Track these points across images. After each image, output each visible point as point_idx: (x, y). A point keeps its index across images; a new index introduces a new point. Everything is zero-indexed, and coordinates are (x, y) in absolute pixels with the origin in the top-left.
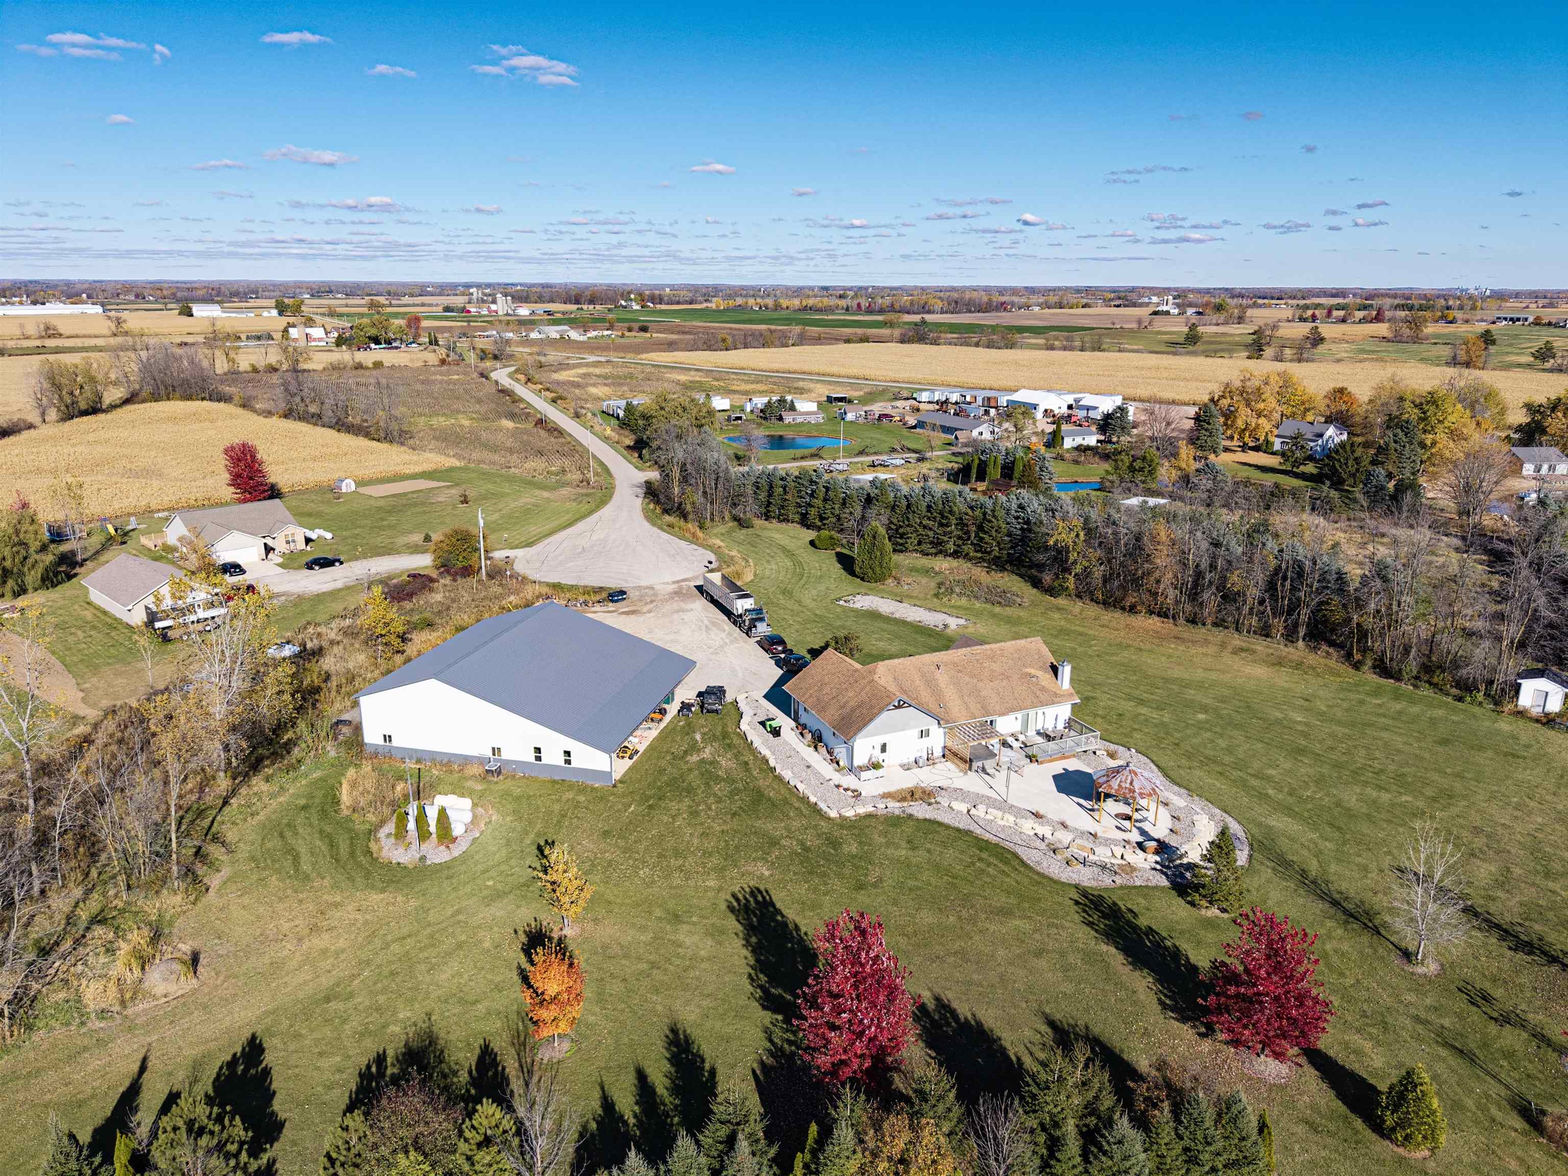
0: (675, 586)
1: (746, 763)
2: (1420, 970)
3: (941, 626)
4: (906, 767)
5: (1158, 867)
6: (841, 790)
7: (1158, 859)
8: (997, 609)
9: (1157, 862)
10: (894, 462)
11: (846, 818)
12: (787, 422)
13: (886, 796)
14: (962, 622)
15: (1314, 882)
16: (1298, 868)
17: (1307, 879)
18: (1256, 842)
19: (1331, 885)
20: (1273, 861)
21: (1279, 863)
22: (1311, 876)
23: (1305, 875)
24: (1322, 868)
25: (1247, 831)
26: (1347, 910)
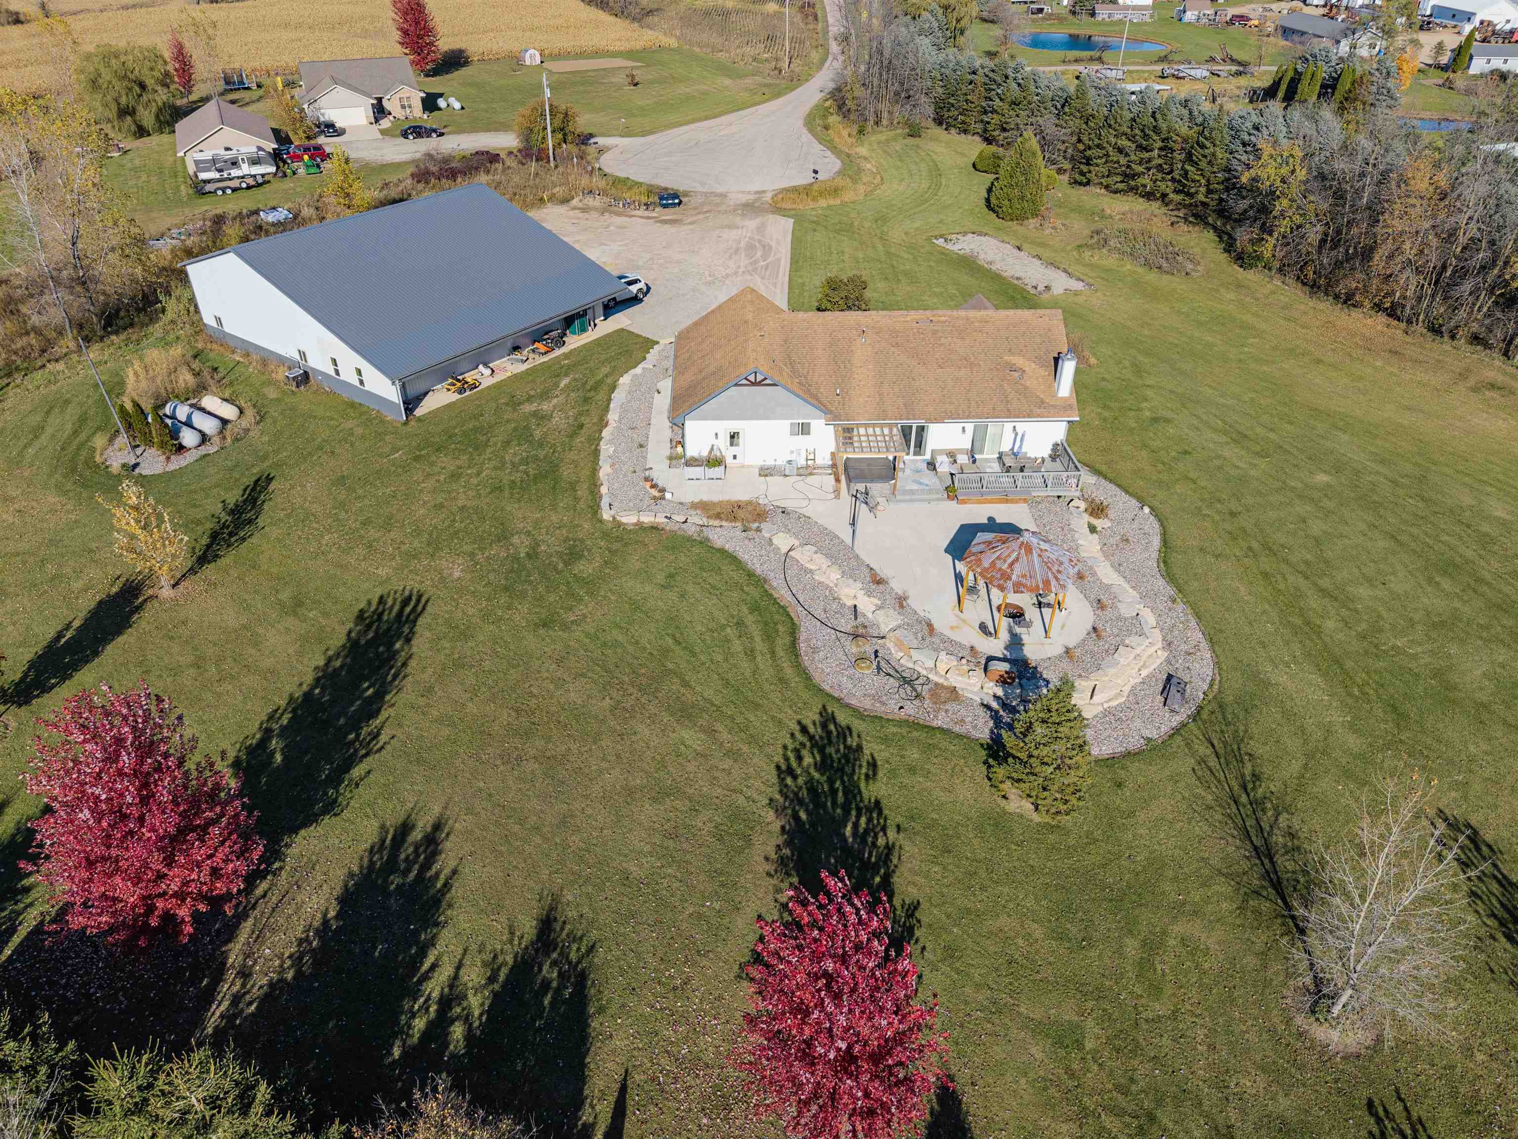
0: (752, 197)
1: (581, 426)
2: (1321, 1033)
3: (1041, 288)
4: (766, 472)
5: (995, 705)
6: (648, 484)
7: (1000, 692)
8: (1152, 277)
9: (995, 697)
10: (1192, 72)
11: (619, 524)
12: (1099, 18)
13: (703, 507)
14: (1078, 286)
15: (1257, 805)
16: (1250, 768)
17: (1248, 795)
18: (1214, 705)
19: (1285, 815)
20: (1213, 746)
21: (1221, 752)
22: (1260, 791)
23: (1250, 786)
24: (1298, 778)
25: (1217, 682)
26: (1276, 872)
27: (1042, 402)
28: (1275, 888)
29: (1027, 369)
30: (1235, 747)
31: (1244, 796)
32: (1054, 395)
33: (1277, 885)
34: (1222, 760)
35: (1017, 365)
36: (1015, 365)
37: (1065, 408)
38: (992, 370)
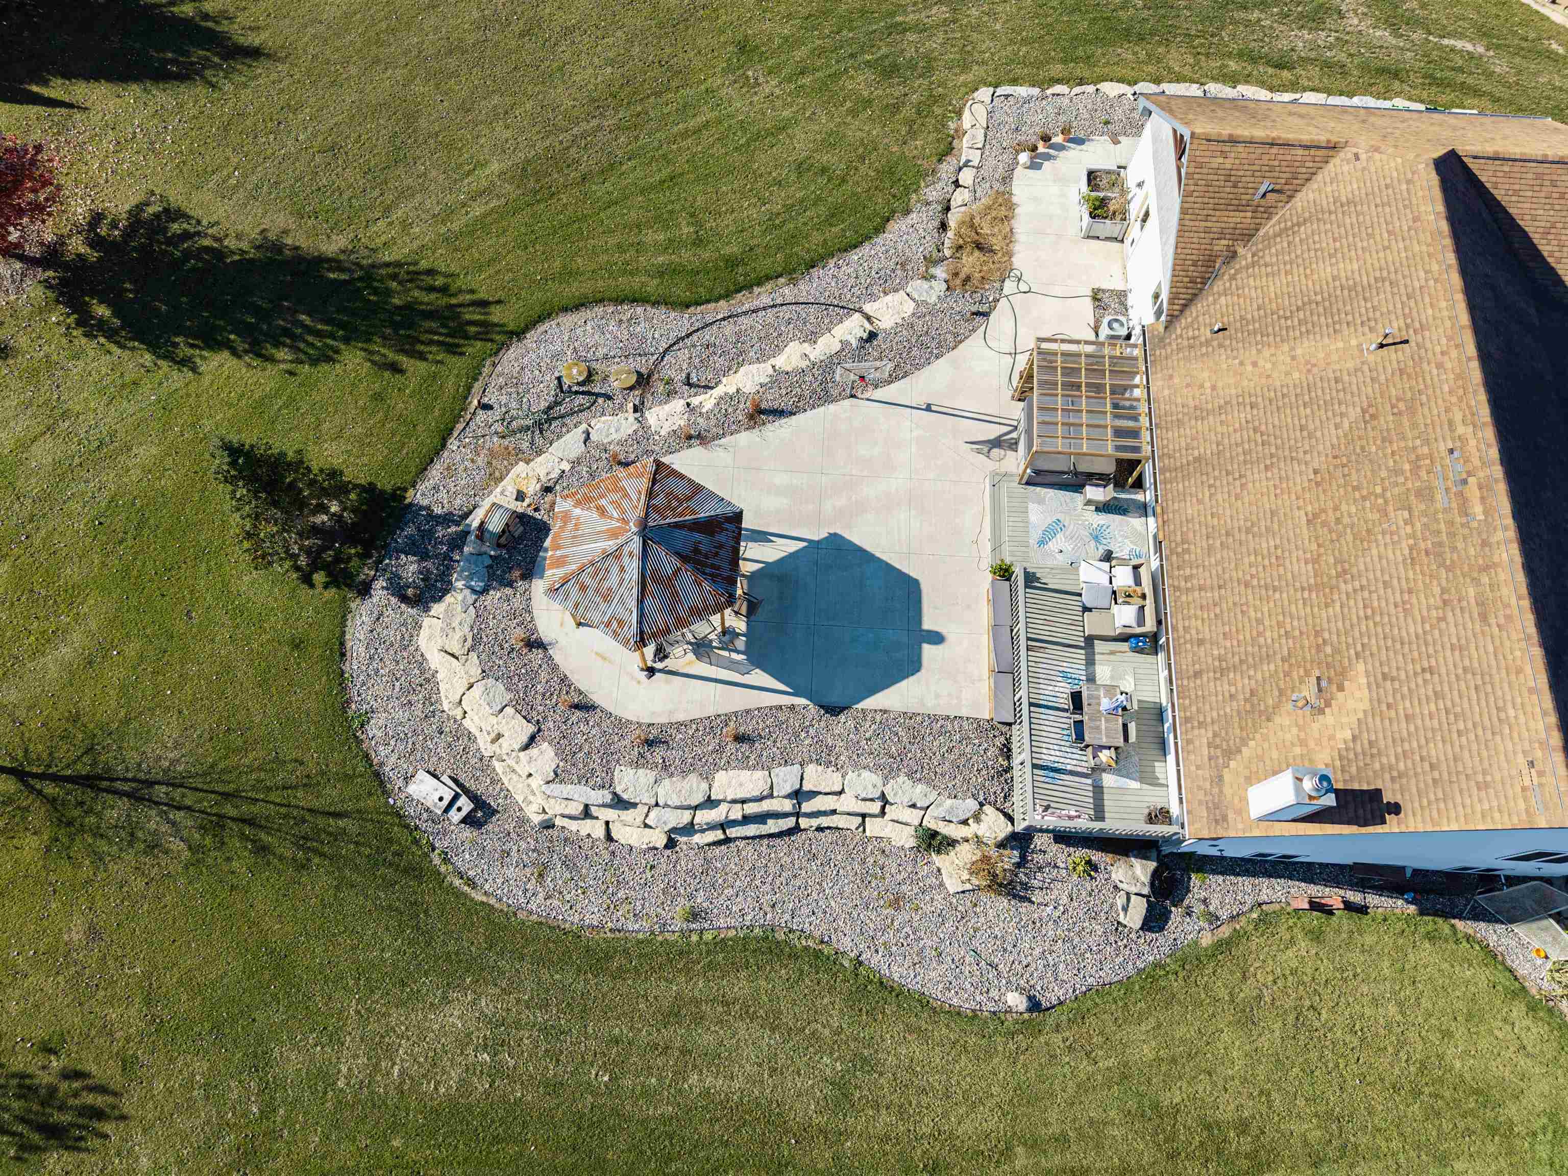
15: (215, 823)
23: (247, 830)
26: (107, 791)
27: (1230, 754)
28: (87, 777)
29: (1329, 718)
33: (89, 781)
35: (1340, 695)
36: (1341, 688)
37: (1216, 807)
38: (1317, 634)
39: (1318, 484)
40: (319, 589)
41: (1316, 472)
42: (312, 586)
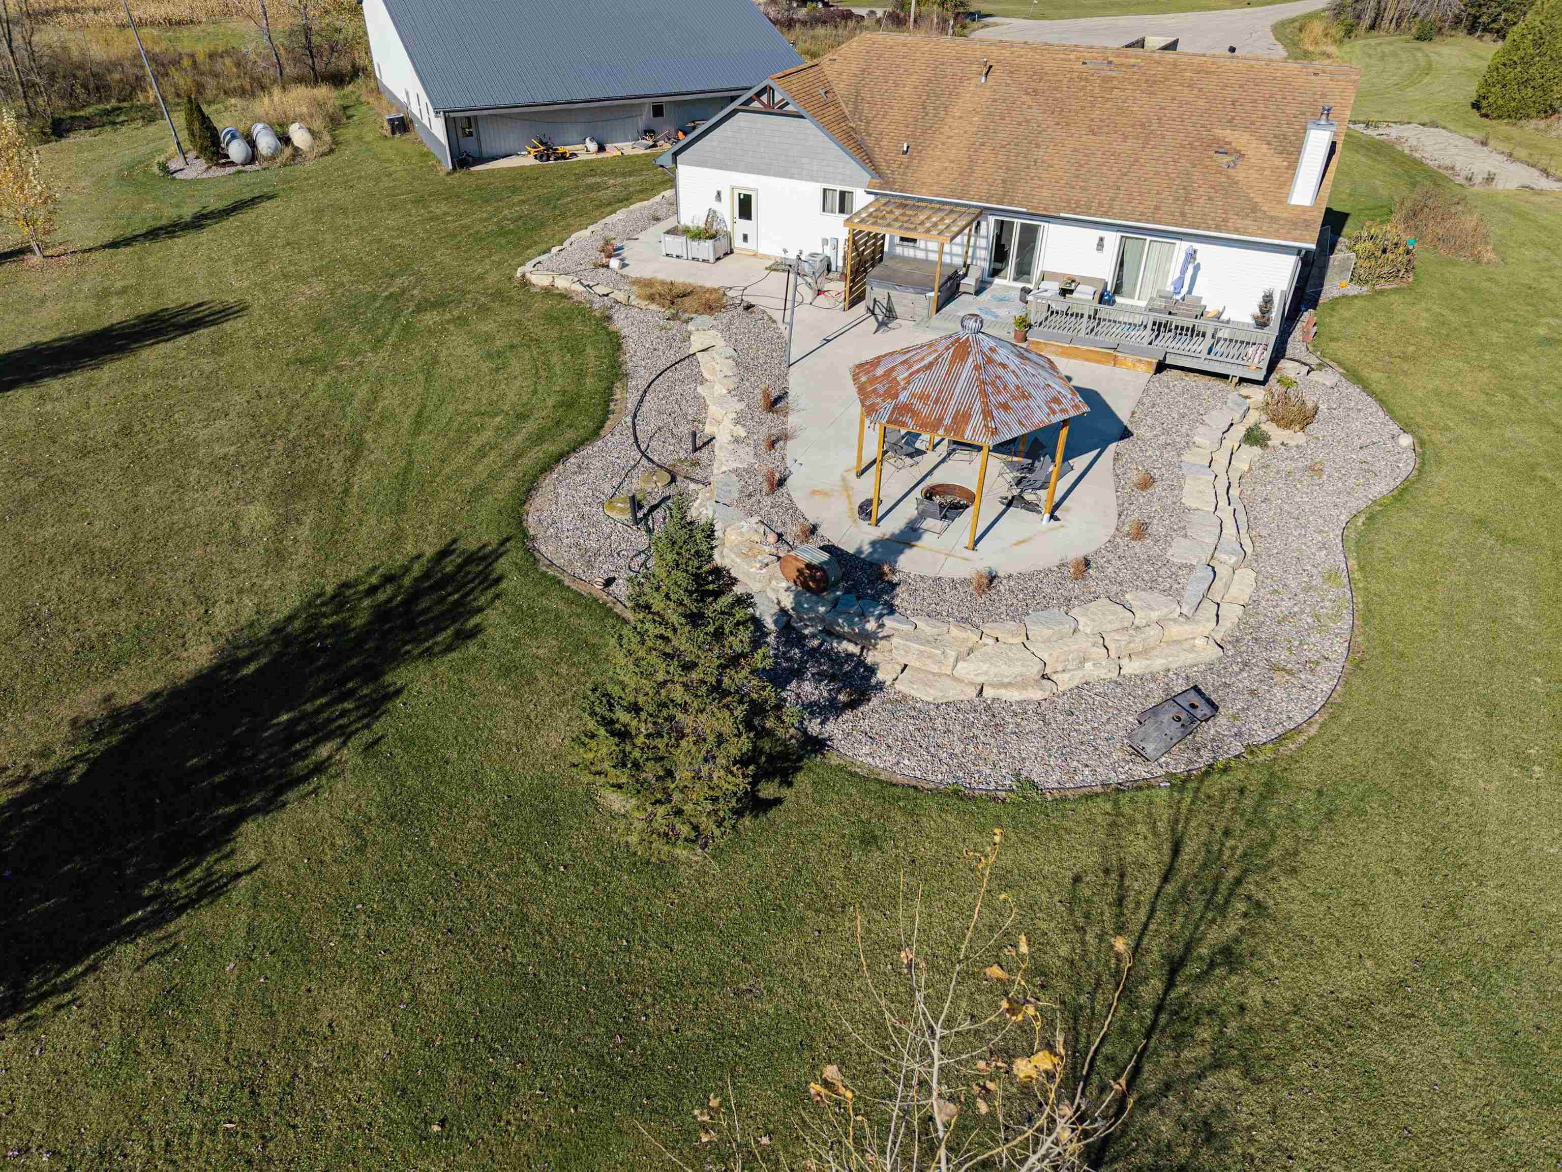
15: (1176, 1017)
16: (1232, 929)
17: (1170, 985)
18: (1257, 778)
19: (1233, 1076)
20: (1176, 850)
21: (1185, 869)
22: (1208, 993)
23: (1193, 968)
24: (1348, 1005)
25: (1301, 739)
27: (1255, 208)
29: (1250, 153)
30: (1232, 874)
31: (1156, 984)
32: (1282, 200)
34: (1170, 888)
35: (1234, 144)
36: (1230, 143)
37: (1295, 224)
38: (1183, 146)
39: (1068, 125)
40: (786, 792)
41: (1058, 124)
42: (778, 801)
